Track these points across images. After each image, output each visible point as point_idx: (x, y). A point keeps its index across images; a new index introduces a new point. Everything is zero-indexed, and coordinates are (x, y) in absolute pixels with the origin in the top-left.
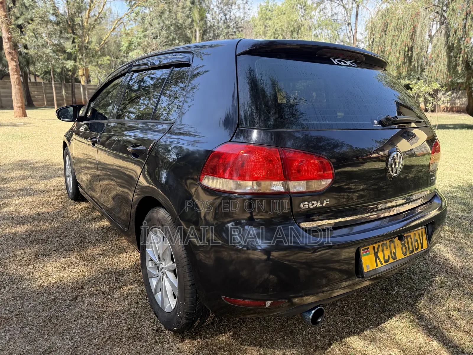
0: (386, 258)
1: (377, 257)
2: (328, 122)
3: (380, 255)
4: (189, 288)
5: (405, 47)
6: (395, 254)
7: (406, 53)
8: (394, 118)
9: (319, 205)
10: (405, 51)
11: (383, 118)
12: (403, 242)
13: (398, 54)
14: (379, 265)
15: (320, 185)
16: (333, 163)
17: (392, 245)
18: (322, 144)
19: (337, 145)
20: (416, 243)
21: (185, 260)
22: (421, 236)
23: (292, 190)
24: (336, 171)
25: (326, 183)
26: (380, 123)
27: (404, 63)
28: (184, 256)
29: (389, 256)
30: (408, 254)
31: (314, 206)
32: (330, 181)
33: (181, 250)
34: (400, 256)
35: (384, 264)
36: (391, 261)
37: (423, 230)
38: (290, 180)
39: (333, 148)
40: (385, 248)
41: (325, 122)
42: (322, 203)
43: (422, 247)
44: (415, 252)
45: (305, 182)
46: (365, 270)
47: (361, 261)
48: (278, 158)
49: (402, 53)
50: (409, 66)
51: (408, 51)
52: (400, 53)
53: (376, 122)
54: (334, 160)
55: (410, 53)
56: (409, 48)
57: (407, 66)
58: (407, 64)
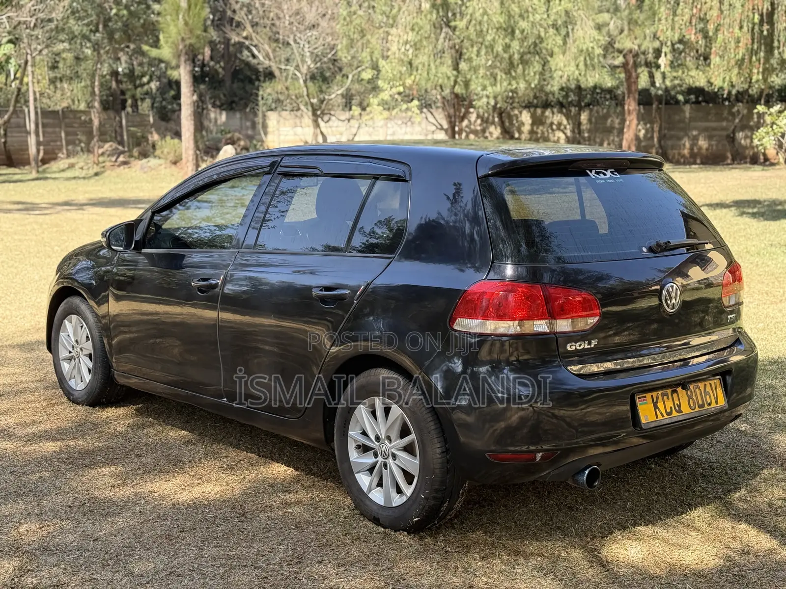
0: (669, 410)
1: (656, 407)
2: (590, 253)
3: (660, 405)
4: (440, 456)
5: (754, 13)
6: (679, 406)
7: (757, 28)
8: (666, 243)
9: (586, 346)
10: (754, 24)
11: (653, 243)
12: (689, 393)
13: (737, 30)
14: (660, 417)
15: (587, 324)
16: (599, 299)
17: (675, 395)
18: (581, 277)
19: (601, 278)
20: (708, 397)
21: (432, 423)
22: (714, 388)
23: (558, 329)
24: (603, 310)
25: (593, 321)
26: (650, 249)
27: (752, 52)
28: (429, 419)
29: (671, 408)
30: (697, 409)
31: (582, 347)
32: (597, 318)
33: (425, 412)
34: (686, 409)
35: (666, 416)
36: (675, 414)
37: (717, 382)
38: (555, 319)
39: (596, 281)
40: (665, 398)
41: (587, 254)
42: (589, 344)
43: (717, 403)
44: (706, 407)
45: (570, 320)
46: (643, 420)
47: (637, 410)
48: (540, 295)
49: (745, 29)
50: (767, 60)
51: (761, 22)
52: (741, 27)
53: (644, 249)
54: (600, 296)
55: (766, 27)
56: (762, 15)
57: (762, 61)
58: (762, 54)
